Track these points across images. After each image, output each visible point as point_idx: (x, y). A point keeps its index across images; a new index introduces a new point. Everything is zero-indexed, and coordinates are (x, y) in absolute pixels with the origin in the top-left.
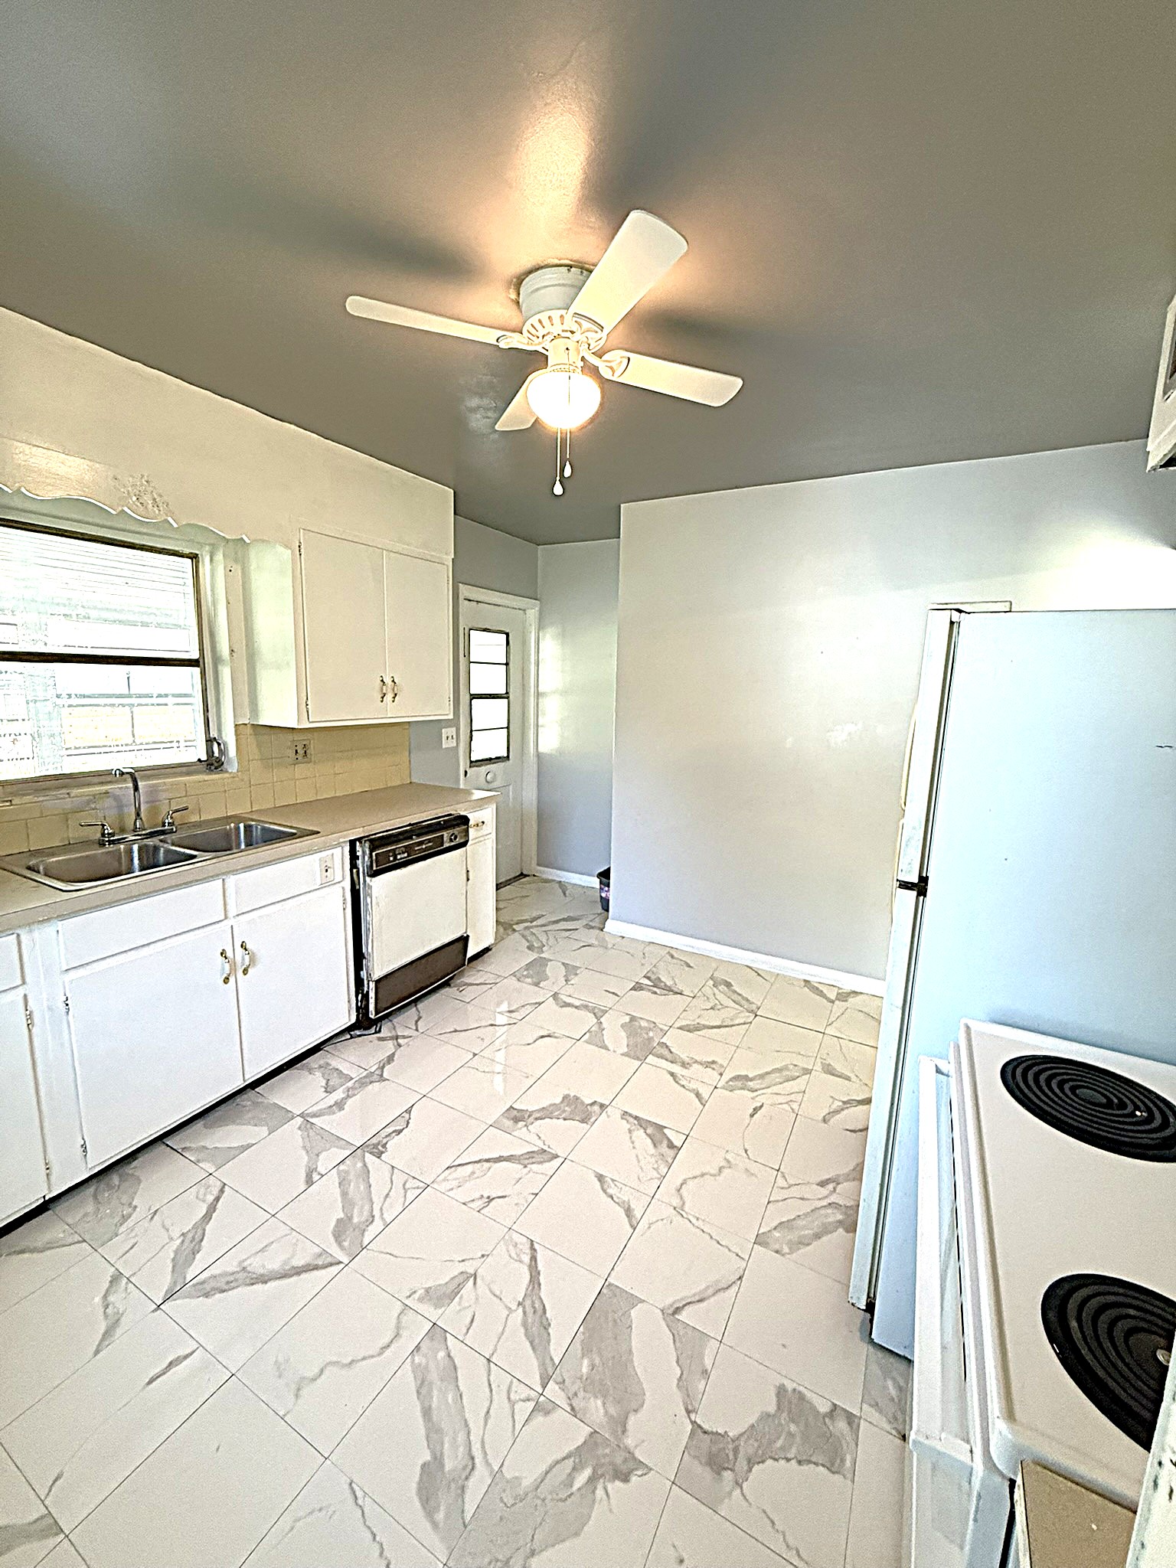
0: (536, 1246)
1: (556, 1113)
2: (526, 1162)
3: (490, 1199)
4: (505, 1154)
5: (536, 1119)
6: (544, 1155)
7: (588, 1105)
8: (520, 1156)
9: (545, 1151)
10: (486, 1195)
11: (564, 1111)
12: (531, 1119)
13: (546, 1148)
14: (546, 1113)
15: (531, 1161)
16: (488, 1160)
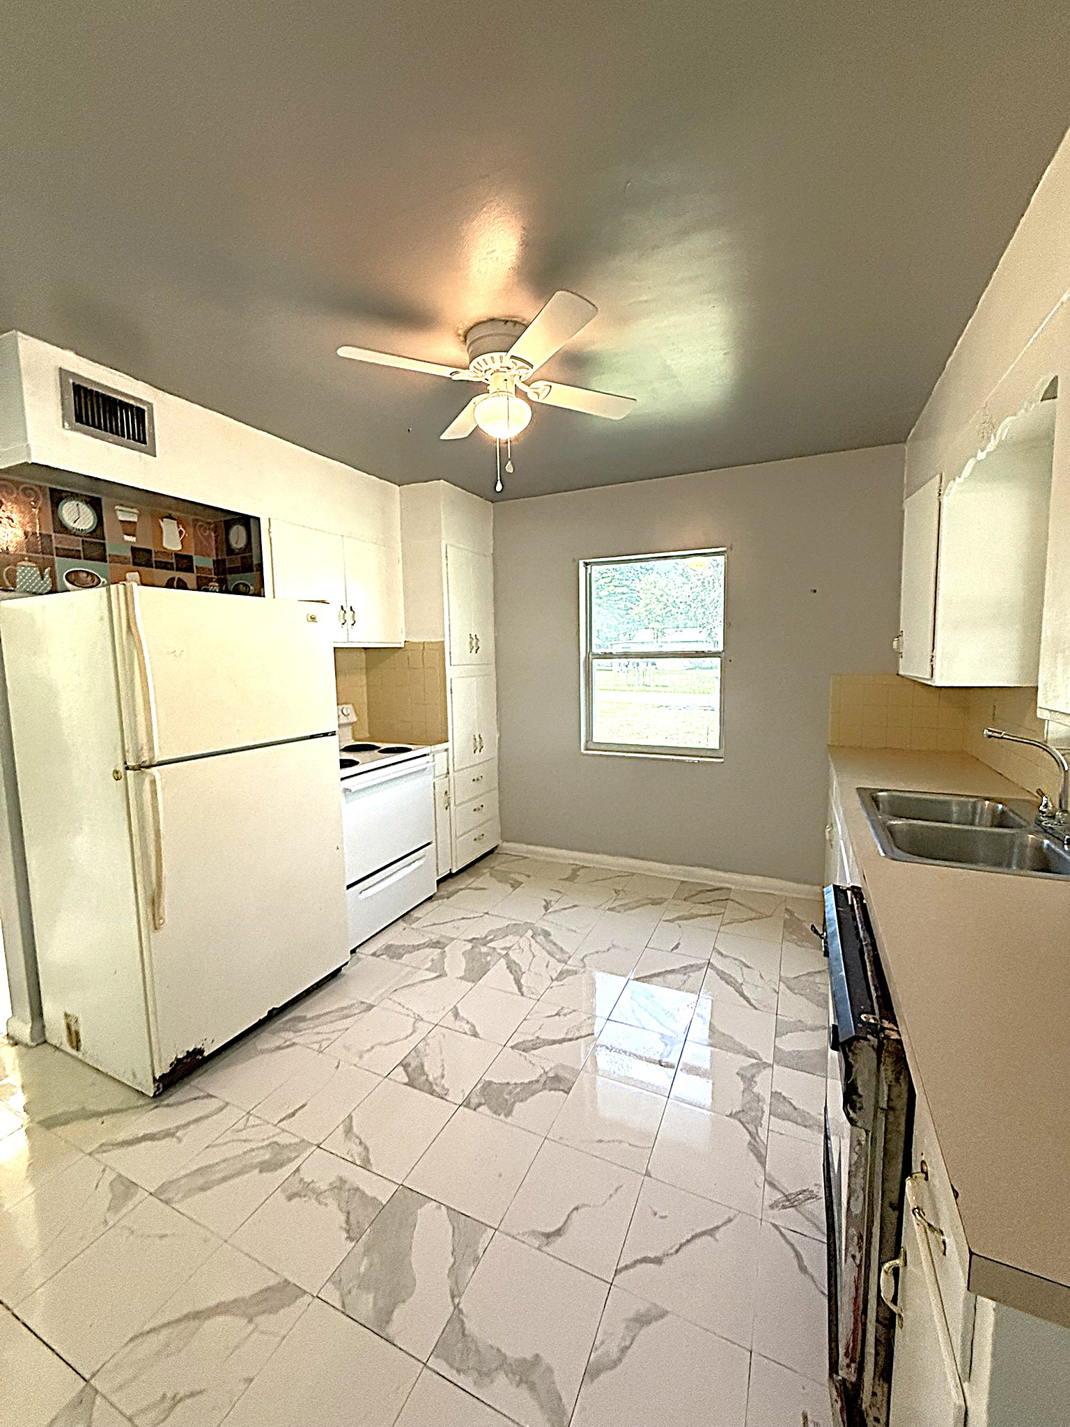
0: (519, 993)
1: (518, 1089)
2: (538, 1041)
3: (558, 1014)
4: (557, 1046)
5: (537, 1081)
6: (523, 1047)
7: (484, 1104)
8: (545, 1045)
9: (523, 1051)
10: (562, 1017)
11: (510, 1093)
12: (542, 1080)
13: (523, 1053)
14: (528, 1090)
15: (535, 1042)
16: (571, 1040)
